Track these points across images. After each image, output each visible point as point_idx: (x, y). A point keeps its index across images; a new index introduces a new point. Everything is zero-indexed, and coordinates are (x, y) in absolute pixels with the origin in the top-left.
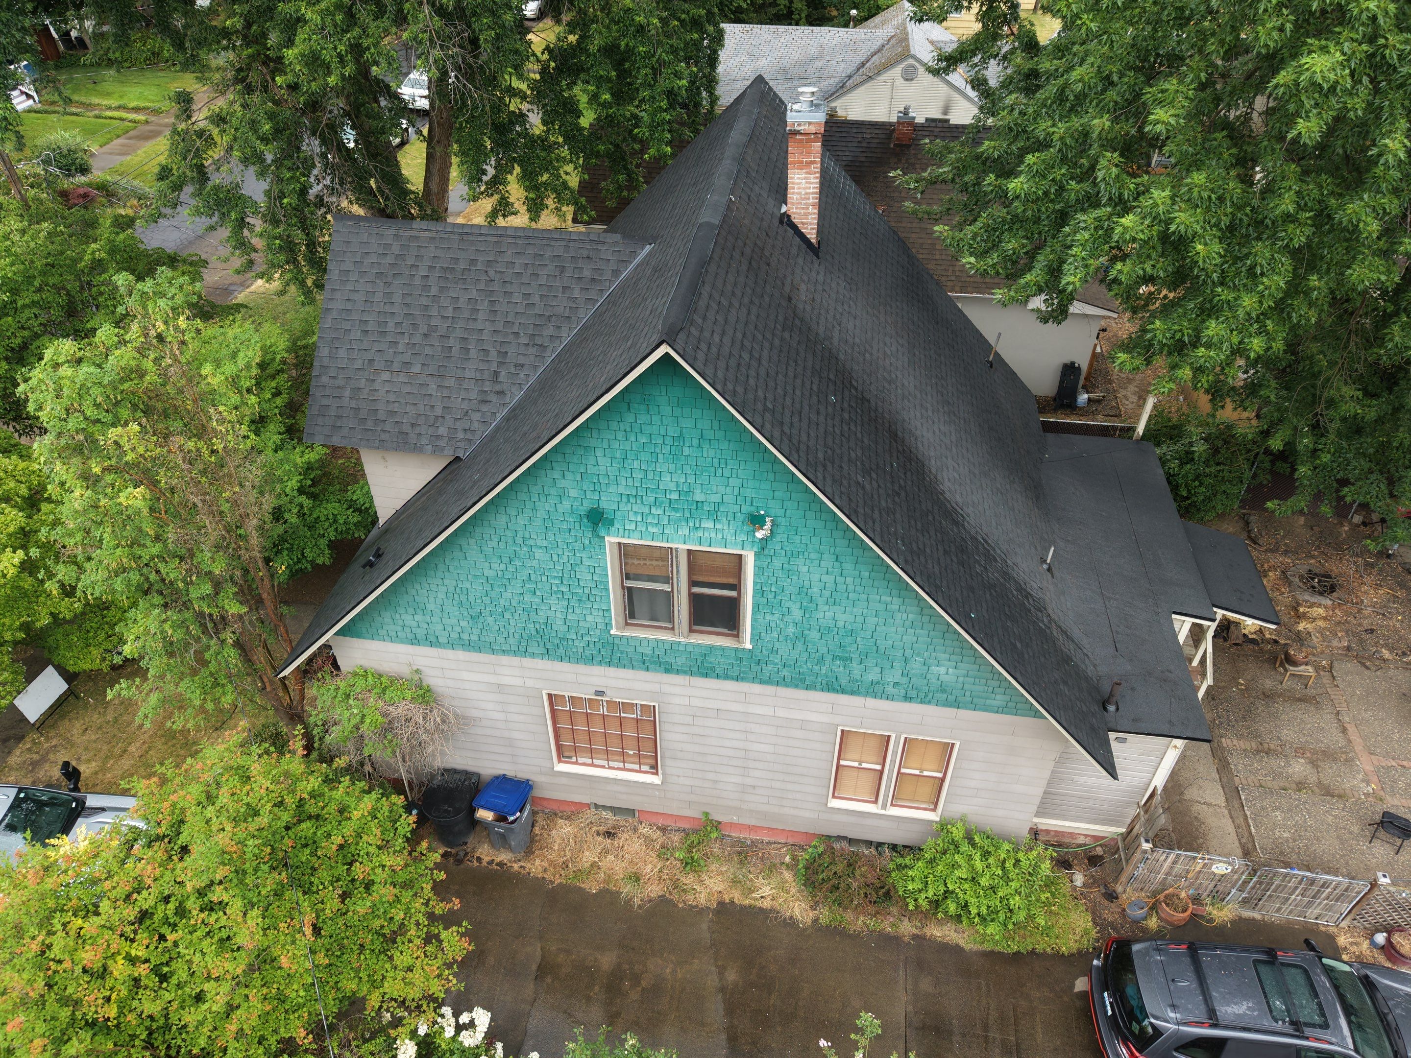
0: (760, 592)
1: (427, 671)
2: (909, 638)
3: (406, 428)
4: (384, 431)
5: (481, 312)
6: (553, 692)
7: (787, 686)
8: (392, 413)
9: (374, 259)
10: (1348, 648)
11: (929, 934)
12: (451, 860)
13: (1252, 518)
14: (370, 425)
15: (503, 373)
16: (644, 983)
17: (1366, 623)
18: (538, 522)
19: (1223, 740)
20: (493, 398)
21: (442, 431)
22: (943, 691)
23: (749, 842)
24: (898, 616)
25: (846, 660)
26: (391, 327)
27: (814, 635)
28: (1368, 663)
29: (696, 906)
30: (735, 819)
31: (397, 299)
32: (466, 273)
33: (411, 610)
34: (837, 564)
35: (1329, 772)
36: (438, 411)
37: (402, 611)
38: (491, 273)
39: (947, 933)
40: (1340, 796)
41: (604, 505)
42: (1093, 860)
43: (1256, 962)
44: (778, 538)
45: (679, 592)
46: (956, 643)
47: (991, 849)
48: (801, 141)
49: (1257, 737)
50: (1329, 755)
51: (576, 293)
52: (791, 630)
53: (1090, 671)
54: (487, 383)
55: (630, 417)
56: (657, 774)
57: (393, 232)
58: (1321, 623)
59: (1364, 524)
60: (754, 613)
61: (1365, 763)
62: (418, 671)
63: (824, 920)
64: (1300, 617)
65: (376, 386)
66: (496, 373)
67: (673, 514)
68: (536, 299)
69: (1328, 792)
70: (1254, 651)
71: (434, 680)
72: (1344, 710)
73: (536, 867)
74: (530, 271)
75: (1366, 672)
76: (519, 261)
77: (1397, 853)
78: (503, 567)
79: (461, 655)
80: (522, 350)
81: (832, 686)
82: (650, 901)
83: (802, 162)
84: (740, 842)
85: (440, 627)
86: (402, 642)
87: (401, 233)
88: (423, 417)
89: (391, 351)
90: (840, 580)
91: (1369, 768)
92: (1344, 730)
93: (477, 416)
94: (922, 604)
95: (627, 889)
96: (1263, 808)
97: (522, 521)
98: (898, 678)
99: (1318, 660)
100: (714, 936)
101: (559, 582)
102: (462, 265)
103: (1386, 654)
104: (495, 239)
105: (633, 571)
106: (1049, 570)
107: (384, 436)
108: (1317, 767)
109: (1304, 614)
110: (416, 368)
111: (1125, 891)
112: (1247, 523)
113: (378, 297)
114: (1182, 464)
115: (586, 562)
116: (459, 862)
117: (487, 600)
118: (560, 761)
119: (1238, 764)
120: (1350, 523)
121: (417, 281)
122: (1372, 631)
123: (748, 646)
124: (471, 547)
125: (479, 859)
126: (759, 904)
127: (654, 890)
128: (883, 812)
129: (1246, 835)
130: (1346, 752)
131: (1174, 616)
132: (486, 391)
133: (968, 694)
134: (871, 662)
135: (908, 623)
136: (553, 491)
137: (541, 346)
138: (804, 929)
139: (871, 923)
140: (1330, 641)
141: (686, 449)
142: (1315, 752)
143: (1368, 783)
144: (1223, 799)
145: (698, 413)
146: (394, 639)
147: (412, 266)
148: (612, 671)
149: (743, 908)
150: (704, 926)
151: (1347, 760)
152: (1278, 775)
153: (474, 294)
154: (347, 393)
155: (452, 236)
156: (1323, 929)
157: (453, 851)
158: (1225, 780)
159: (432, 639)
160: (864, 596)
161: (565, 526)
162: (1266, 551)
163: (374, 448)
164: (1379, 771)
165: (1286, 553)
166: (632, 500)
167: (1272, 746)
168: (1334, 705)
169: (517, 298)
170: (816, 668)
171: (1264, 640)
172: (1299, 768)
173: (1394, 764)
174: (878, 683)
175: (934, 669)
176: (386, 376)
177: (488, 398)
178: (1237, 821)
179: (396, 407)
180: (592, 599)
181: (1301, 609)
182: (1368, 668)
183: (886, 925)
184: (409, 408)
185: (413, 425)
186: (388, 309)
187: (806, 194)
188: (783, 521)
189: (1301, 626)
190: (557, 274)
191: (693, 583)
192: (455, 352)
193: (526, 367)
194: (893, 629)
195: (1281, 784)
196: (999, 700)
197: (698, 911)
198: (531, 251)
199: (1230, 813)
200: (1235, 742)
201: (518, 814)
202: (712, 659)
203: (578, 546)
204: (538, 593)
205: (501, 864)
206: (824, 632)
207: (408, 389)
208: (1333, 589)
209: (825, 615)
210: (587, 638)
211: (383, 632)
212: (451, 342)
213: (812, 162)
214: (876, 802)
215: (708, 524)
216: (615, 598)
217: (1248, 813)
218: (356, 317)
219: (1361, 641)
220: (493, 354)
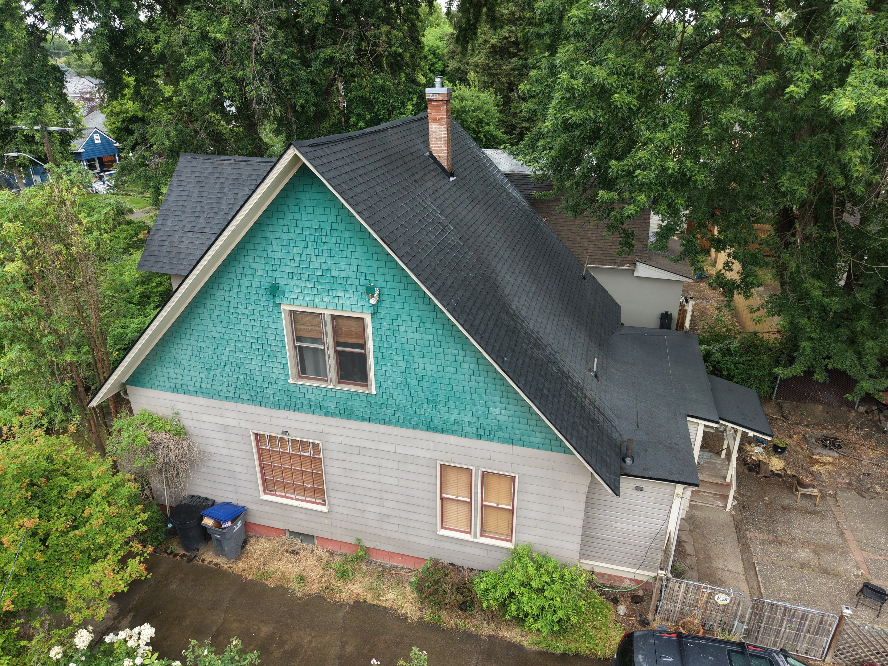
0: (377, 348)
1: (183, 415)
2: (473, 384)
4: (182, 264)
6: (258, 432)
7: (401, 426)
9: (197, 174)
10: (850, 484)
11: (501, 635)
12: (185, 559)
13: (784, 405)
14: (175, 261)
16: (286, 647)
17: (864, 470)
18: (242, 295)
19: (748, 532)
22: (501, 429)
23: (388, 566)
24: (464, 365)
25: (436, 403)
26: (198, 209)
27: (414, 382)
28: (864, 494)
29: (339, 602)
30: (378, 546)
31: (205, 194)
32: (245, 181)
33: (172, 365)
34: (422, 324)
35: (827, 559)
37: (167, 365)
39: (515, 635)
40: (834, 575)
41: (279, 281)
42: (636, 599)
43: (729, 651)
44: (385, 304)
45: (328, 349)
46: (503, 388)
47: (543, 563)
48: (434, 106)
49: (773, 532)
50: (828, 548)
52: (399, 379)
53: (615, 435)
55: (290, 215)
56: (325, 505)
57: (210, 161)
58: (829, 467)
59: (867, 412)
60: (375, 364)
61: (857, 555)
62: (177, 413)
63: (427, 619)
64: (814, 462)
65: (184, 240)
67: (320, 287)
69: (825, 571)
70: (778, 481)
71: (188, 423)
72: (843, 521)
73: (239, 567)
75: (862, 499)
77: (878, 616)
78: (223, 330)
79: (201, 401)
81: (430, 427)
82: (308, 596)
83: (436, 118)
84: (382, 565)
85: (189, 378)
86: (168, 391)
87: (215, 162)
89: (196, 221)
90: (425, 337)
91: (860, 559)
92: (842, 534)
94: (478, 355)
95: (293, 586)
96: (772, 577)
97: (233, 294)
98: (470, 419)
99: (826, 490)
100: (346, 622)
101: (255, 341)
102: (244, 177)
103: (878, 489)
105: (301, 334)
106: (596, 376)
107: (181, 267)
108: (819, 555)
109: (816, 460)
110: (207, 230)
111: (654, 619)
112: (781, 408)
113: (195, 193)
114: (724, 355)
115: (271, 326)
116: (190, 560)
117: (215, 356)
118: (265, 493)
119: (757, 549)
120: (857, 411)
121: (218, 185)
122: (869, 475)
123: (374, 392)
124: (204, 313)
125: (203, 560)
126: (383, 604)
127: (313, 588)
128: (475, 540)
129: (757, 593)
130: (842, 548)
131: (688, 419)
133: (517, 432)
134: (451, 405)
135: (471, 372)
136: (249, 272)
138: (411, 624)
139: (460, 623)
140: (835, 479)
141: (323, 237)
142: (817, 545)
143: (858, 568)
144: (743, 569)
145: (328, 211)
146: (163, 388)
147: (217, 178)
148: (292, 415)
149: (371, 606)
150: (341, 615)
151: (842, 553)
152: (786, 557)
153: (247, 192)
154: (167, 243)
156: (812, 662)
157: (188, 554)
158: (745, 557)
159: (185, 387)
160: (441, 350)
161: (257, 297)
162: (793, 424)
164: (868, 561)
165: (808, 426)
166: (295, 277)
167: (785, 540)
168: (835, 518)
170: (418, 410)
171: (786, 475)
172: (804, 554)
173: (880, 558)
174: (458, 422)
175: (492, 410)
176: (190, 234)
178: (751, 584)
179: (191, 251)
180: (276, 355)
181: (814, 457)
182: (863, 497)
183: (471, 626)
184: (198, 252)
186: (199, 200)
187: (440, 138)
188: (385, 291)
189: (815, 468)
191: (337, 344)
194: (462, 376)
195: (789, 563)
196: (538, 438)
197: (340, 605)
199: (746, 579)
200: (756, 534)
201: (230, 524)
202: (352, 403)
203: (265, 313)
204: (244, 351)
205: (216, 564)
206: (420, 379)
207: (200, 241)
208: (839, 447)
209: (419, 365)
210: (275, 387)
211: (157, 383)
213: (442, 118)
214: (470, 533)
215: (341, 294)
216: (290, 354)
217: (760, 579)
218: (181, 204)
219: (860, 480)
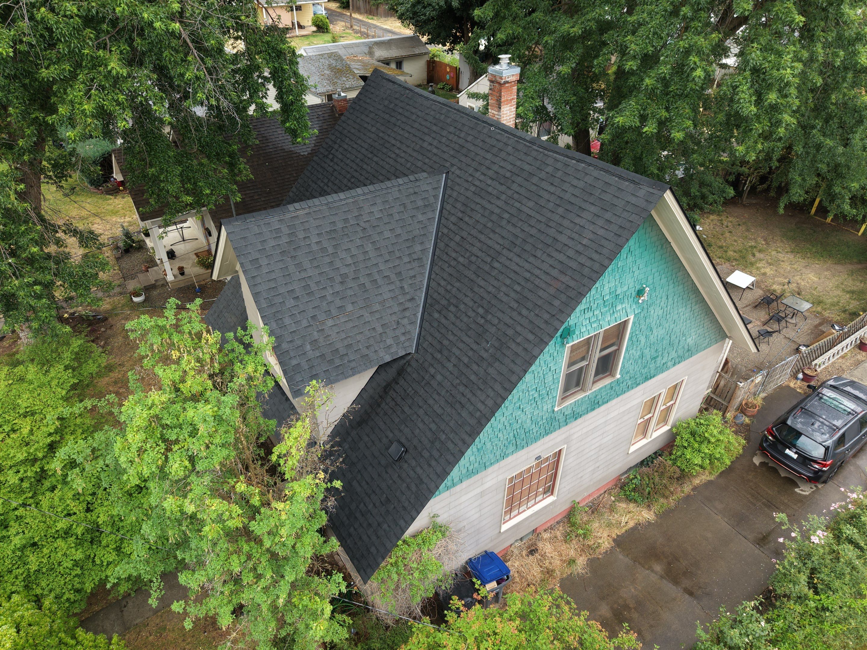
0: (631, 338)
3: (365, 351)
4: (349, 361)
5: (370, 252)
8: (349, 346)
9: (272, 243)
14: (338, 362)
15: (406, 287)
16: (632, 606)
20: (408, 305)
21: (389, 341)
26: (313, 287)
29: (607, 551)
31: (306, 265)
32: (345, 230)
36: (380, 330)
38: (362, 224)
41: (571, 322)
48: (507, 87)
51: (421, 217)
54: (400, 297)
56: (552, 494)
57: (277, 218)
63: (658, 512)
65: (327, 332)
66: (402, 288)
68: (399, 231)
74: (386, 214)
76: (375, 209)
80: (409, 266)
82: (587, 566)
83: (508, 100)
87: (282, 217)
88: (372, 339)
89: (324, 304)
93: (405, 321)
100: (630, 557)
101: (534, 392)
102: (340, 225)
104: (351, 200)
107: (353, 364)
110: (350, 308)
113: (292, 269)
118: (503, 524)
121: (315, 248)
123: (618, 377)
126: (629, 527)
127: (583, 560)
132: (402, 303)
137: (418, 259)
138: (656, 522)
141: (620, 263)
147: (305, 238)
150: (621, 557)
153: (359, 242)
154: (308, 348)
155: (321, 208)
163: (350, 376)
166: (586, 311)
169: (387, 234)
176: (330, 323)
177: (406, 306)
179: (349, 341)
180: (549, 393)
184: (359, 337)
185: (368, 347)
186: (304, 275)
188: (651, 287)
190: (403, 209)
192: (368, 285)
193: (417, 276)
197: (609, 553)
198: (379, 201)
207: (351, 324)
212: (362, 280)
213: (513, 99)
215: (619, 307)
218: (282, 290)
220: (393, 277)
